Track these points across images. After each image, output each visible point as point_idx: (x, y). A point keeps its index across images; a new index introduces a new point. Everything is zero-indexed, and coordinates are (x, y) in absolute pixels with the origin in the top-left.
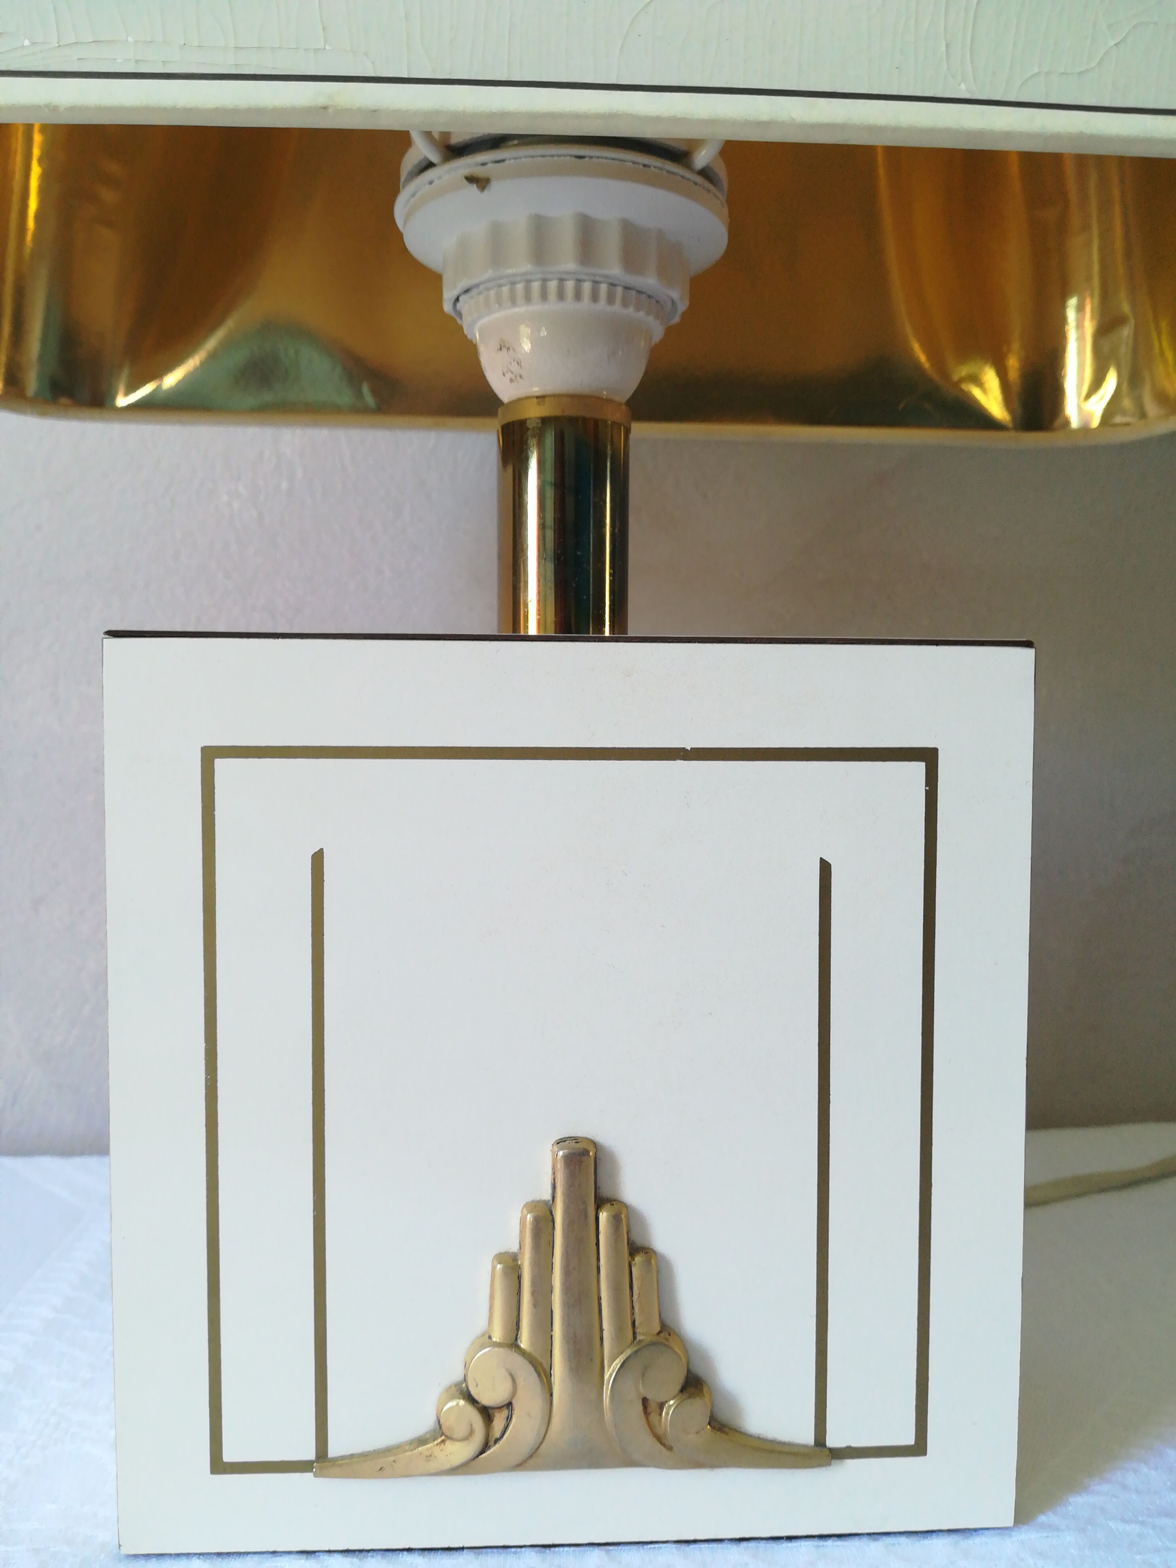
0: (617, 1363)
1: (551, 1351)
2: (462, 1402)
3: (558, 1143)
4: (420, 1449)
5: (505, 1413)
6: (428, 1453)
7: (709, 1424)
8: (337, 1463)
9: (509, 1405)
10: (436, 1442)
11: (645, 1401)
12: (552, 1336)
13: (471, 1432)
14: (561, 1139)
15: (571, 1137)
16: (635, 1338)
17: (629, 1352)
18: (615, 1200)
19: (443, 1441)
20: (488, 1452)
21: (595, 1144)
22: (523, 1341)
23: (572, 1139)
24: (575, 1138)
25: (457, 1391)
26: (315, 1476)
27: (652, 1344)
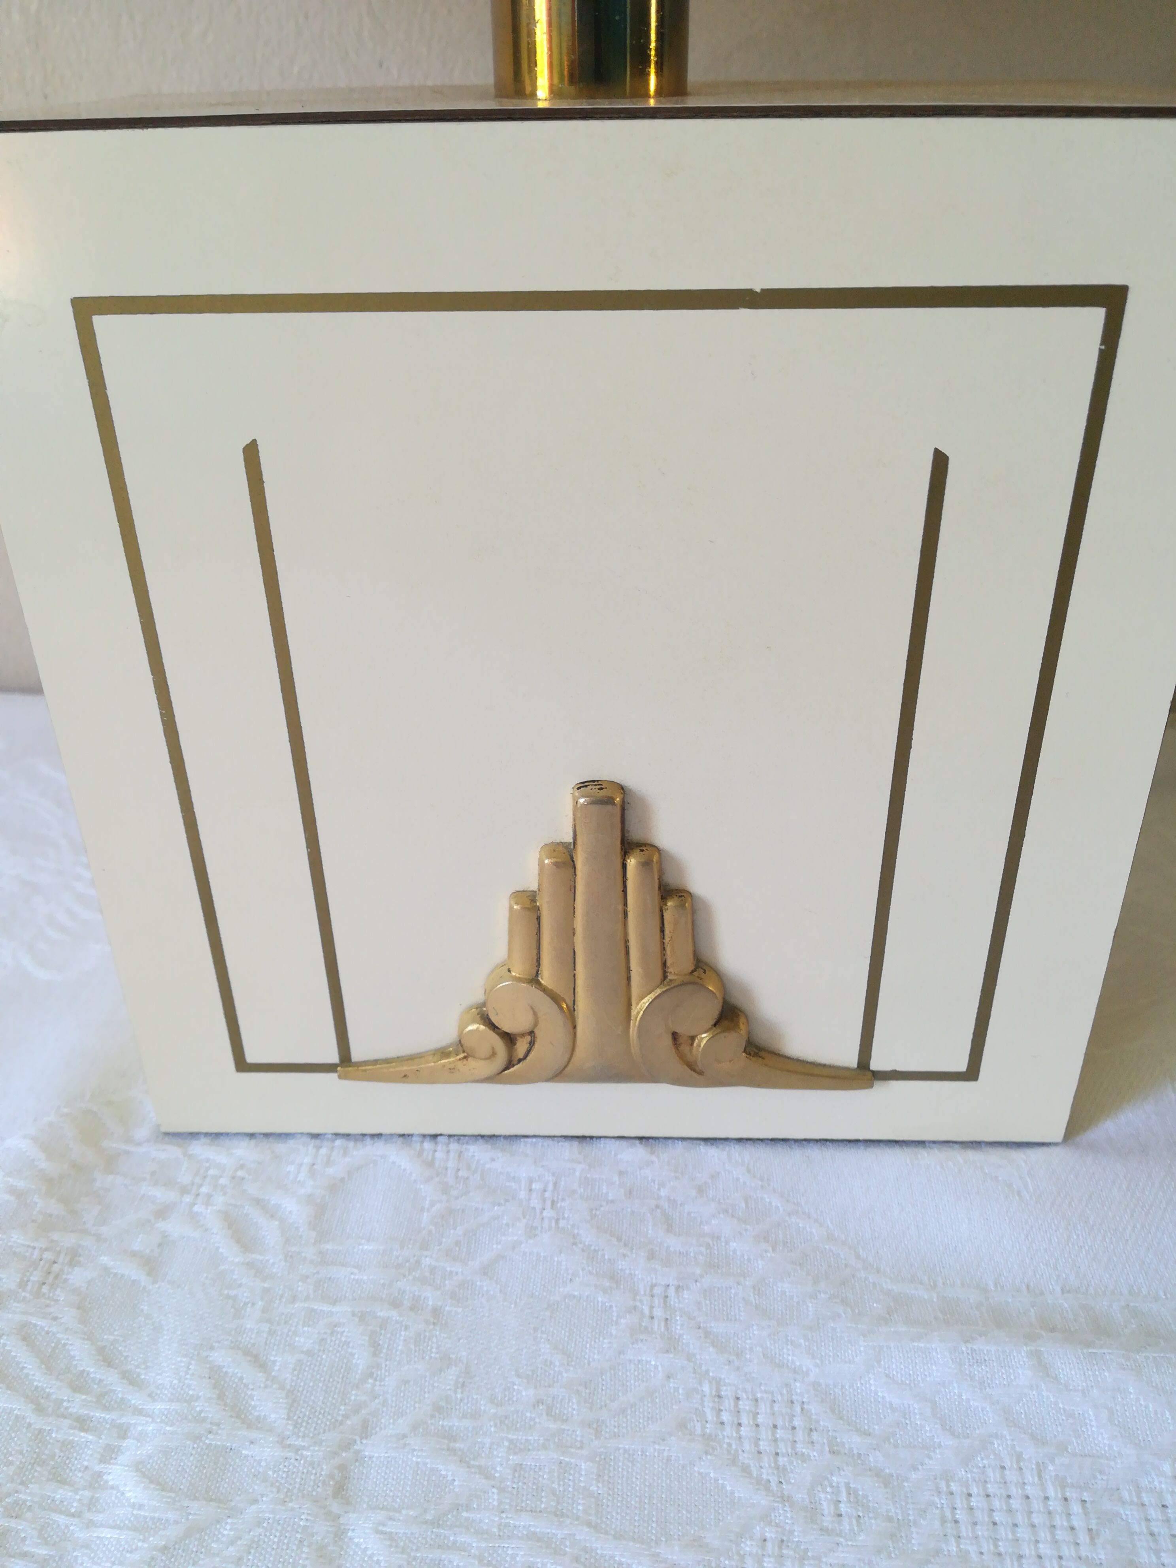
0: (646, 1001)
1: (574, 989)
2: (482, 1027)
3: (578, 788)
4: (442, 1061)
5: (528, 1038)
6: (451, 1066)
7: (745, 1051)
8: (361, 1068)
9: (531, 1033)
10: (458, 1057)
11: (675, 1036)
12: (575, 975)
13: (494, 1054)
14: (583, 783)
15: (594, 781)
16: (665, 977)
17: (659, 991)
18: (645, 845)
19: (465, 1057)
20: (512, 1069)
21: (622, 788)
22: (544, 977)
23: (596, 783)
24: (599, 783)
25: (478, 1014)
26: (340, 1077)
27: (683, 984)
